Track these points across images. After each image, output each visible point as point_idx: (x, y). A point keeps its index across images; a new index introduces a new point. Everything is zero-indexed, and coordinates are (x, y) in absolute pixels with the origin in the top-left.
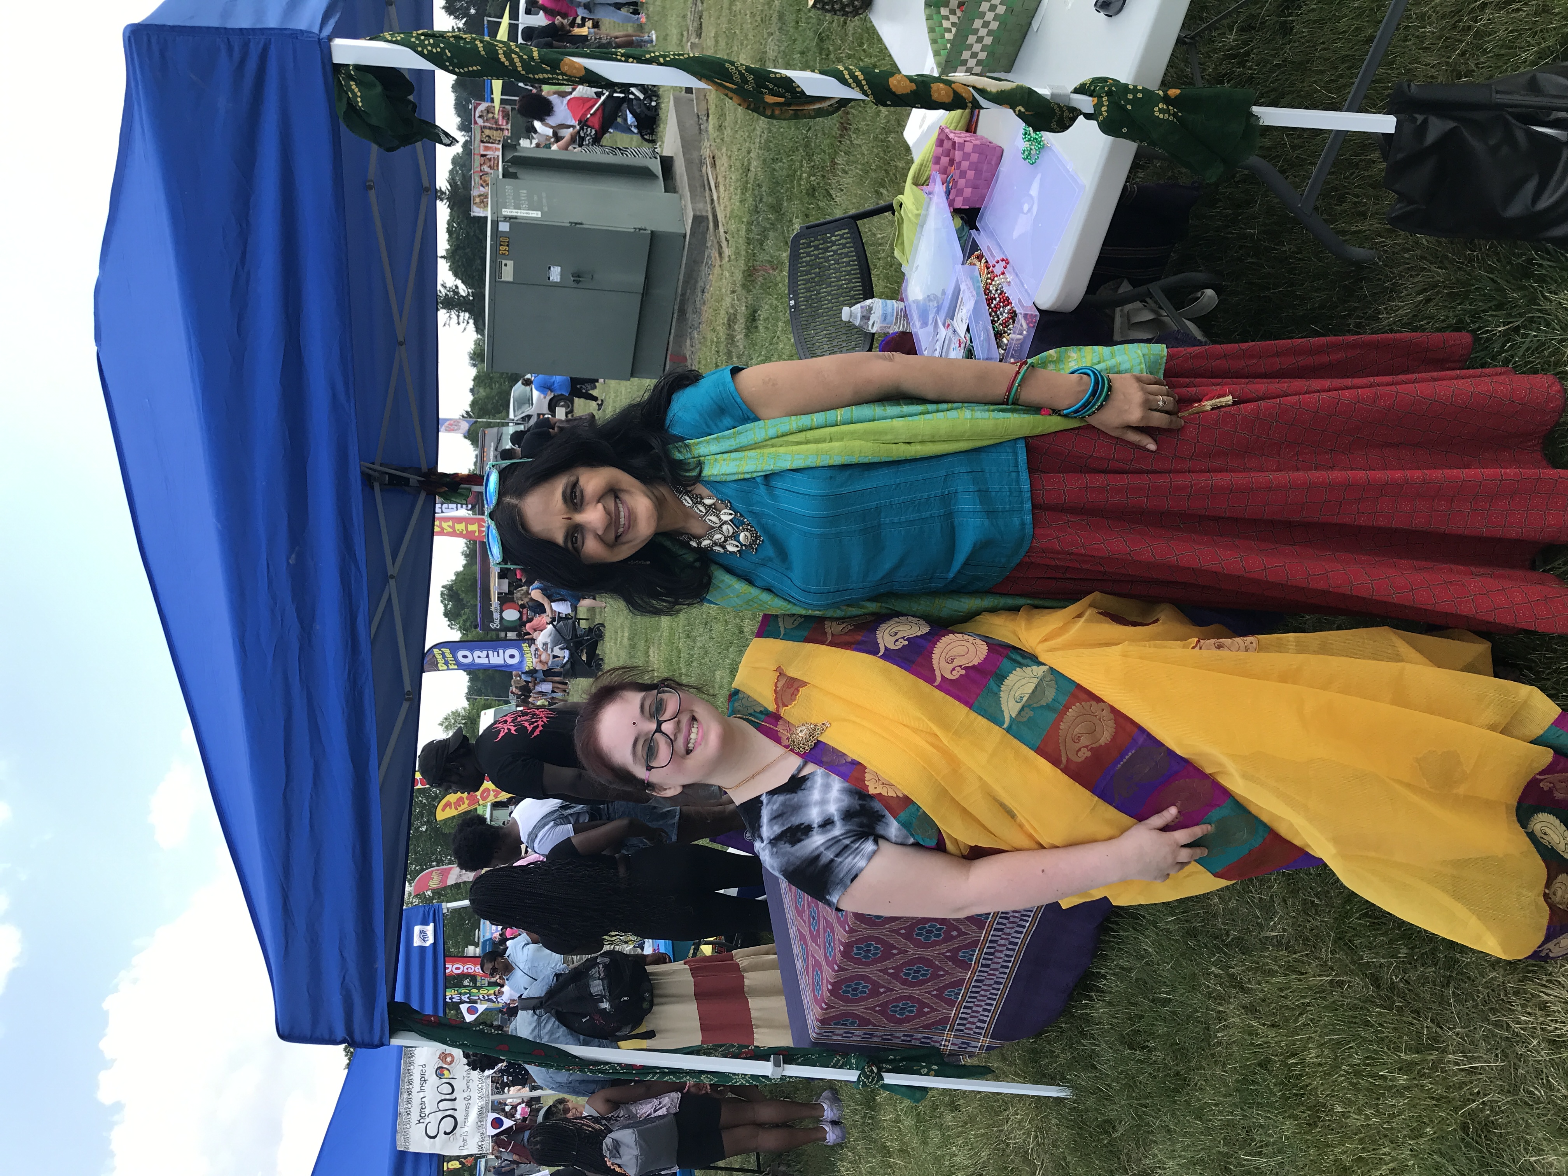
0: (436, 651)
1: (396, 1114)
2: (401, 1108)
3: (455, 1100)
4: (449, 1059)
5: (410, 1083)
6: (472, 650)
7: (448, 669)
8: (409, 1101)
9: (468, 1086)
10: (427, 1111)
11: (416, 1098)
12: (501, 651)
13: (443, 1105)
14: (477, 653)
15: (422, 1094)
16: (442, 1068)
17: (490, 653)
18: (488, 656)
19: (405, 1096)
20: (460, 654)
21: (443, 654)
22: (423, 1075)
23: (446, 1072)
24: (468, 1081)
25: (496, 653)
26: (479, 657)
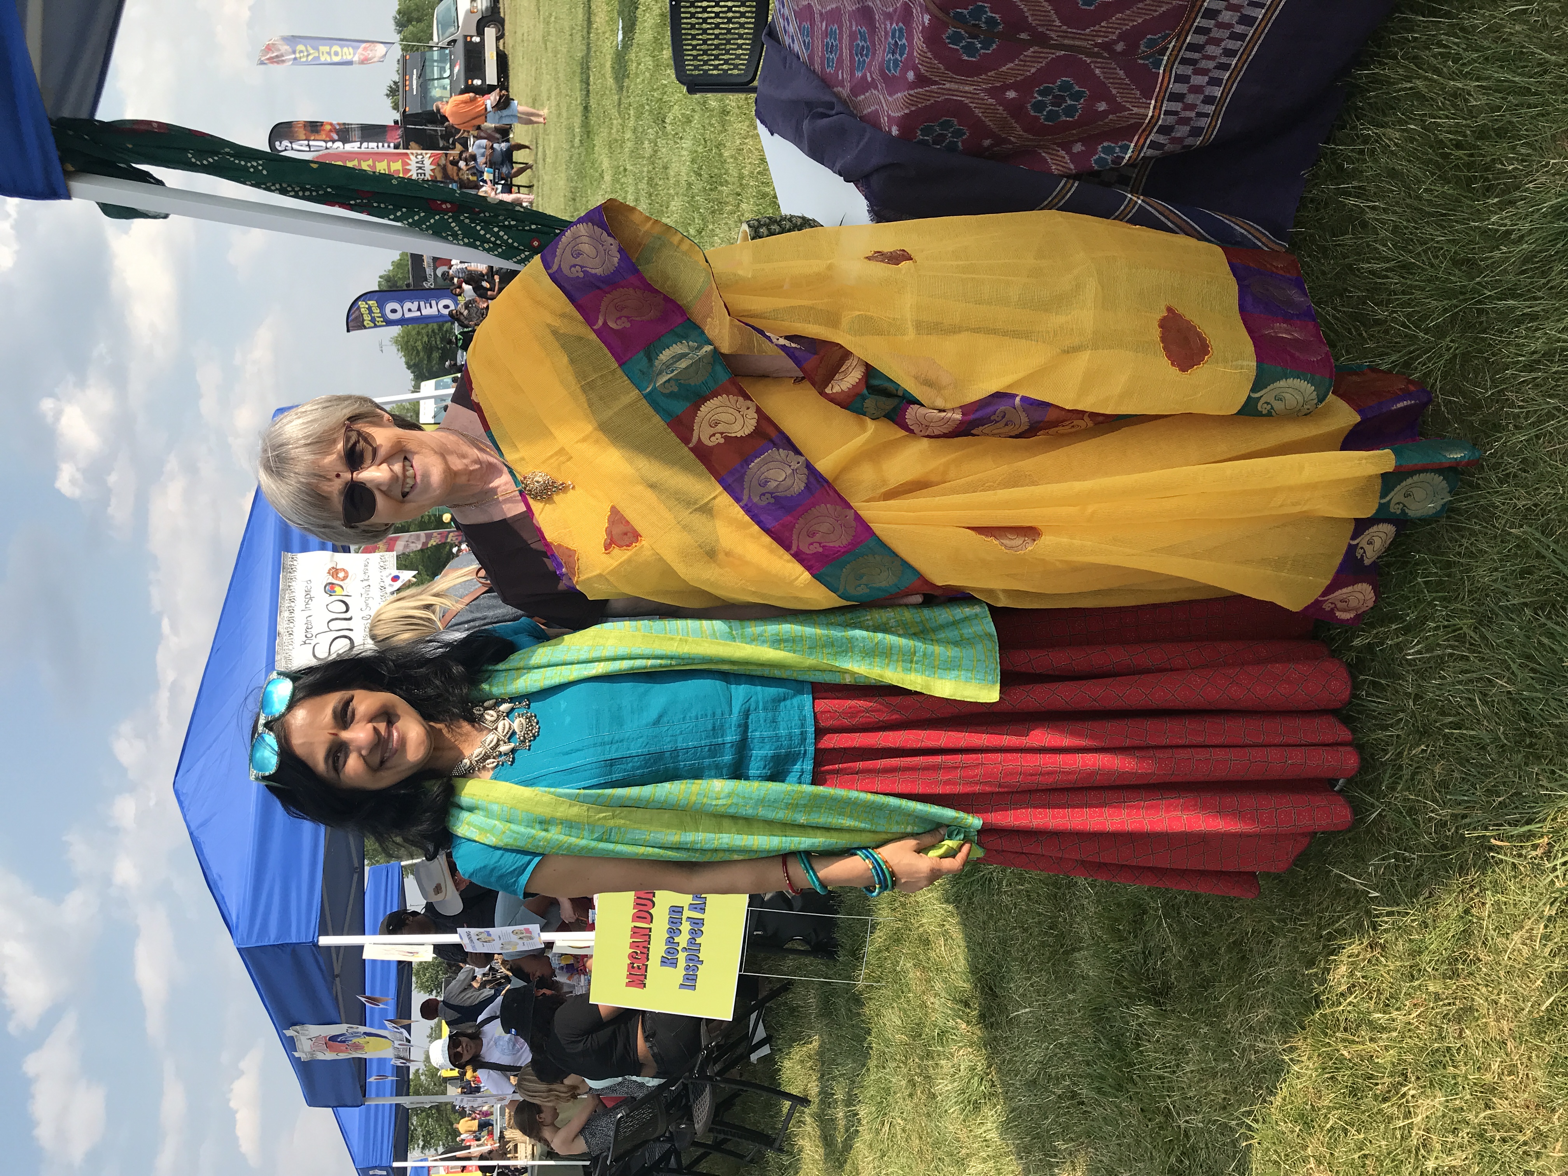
0: (361, 304)
1: (273, 633)
2: (281, 627)
3: (350, 619)
4: (341, 575)
5: (292, 600)
6: (401, 301)
7: (376, 326)
8: (291, 621)
9: (367, 605)
10: (314, 631)
11: (300, 618)
12: (434, 303)
13: (335, 625)
14: (408, 305)
15: (308, 613)
16: (333, 584)
17: (422, 304)
18: (419, 309)
19: (286, 614)
20: (390, 306)
21: (370, 309)
22: (308, 592)
23: (337, 589)
24: (367, 599)
25: (428, 305)
26: (410, 310)
